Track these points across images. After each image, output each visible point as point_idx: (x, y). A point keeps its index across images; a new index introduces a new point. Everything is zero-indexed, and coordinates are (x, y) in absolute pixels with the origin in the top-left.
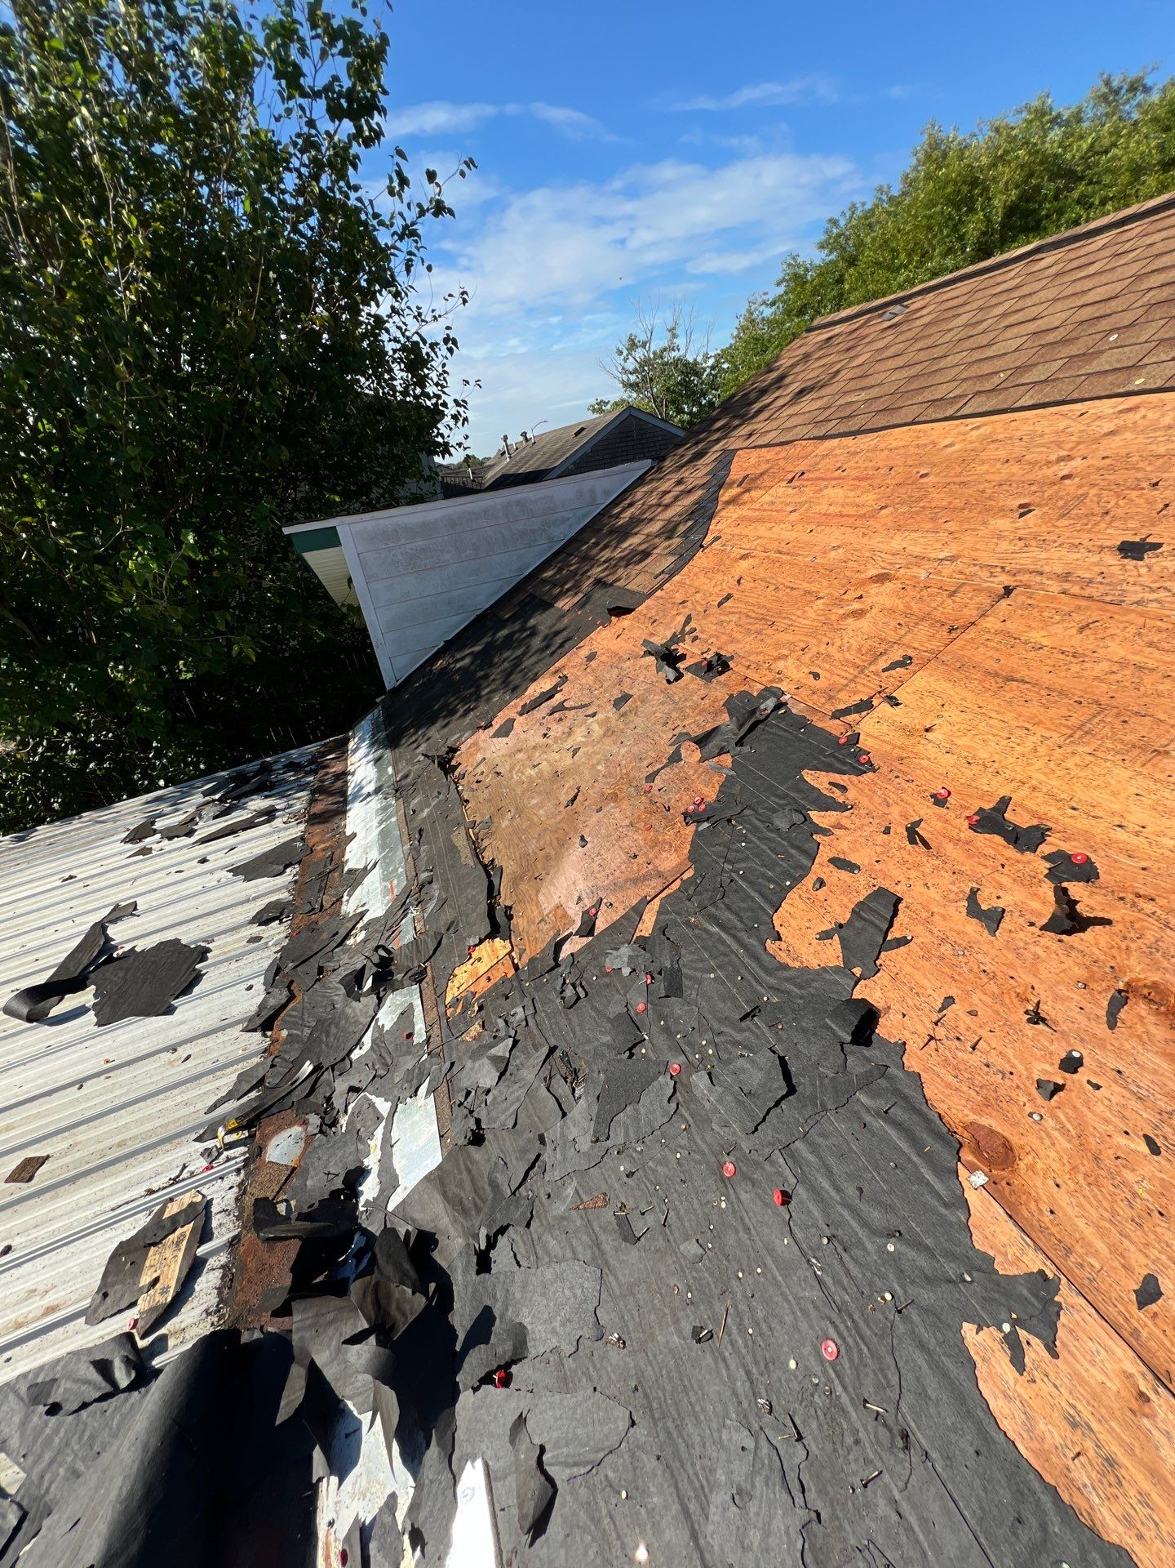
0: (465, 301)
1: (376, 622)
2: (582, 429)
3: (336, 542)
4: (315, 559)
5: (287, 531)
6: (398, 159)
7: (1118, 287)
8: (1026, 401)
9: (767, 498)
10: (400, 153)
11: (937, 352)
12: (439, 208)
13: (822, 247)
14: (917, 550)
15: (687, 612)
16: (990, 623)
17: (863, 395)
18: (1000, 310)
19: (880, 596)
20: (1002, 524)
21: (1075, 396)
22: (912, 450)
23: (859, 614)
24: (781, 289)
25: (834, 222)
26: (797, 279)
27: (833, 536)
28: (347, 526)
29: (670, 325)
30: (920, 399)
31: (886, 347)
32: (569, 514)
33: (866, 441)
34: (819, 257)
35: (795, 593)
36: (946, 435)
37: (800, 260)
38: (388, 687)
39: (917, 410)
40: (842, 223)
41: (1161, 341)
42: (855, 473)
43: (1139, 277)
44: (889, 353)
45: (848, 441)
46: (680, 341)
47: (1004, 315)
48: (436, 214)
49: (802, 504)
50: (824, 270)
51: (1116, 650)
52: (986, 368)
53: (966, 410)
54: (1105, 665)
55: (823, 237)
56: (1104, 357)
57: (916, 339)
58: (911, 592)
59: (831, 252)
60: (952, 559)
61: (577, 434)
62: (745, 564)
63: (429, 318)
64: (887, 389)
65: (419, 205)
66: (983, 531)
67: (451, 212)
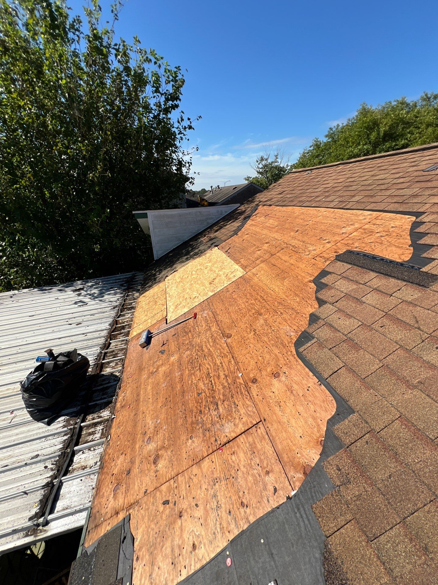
0: (197, 150)
1: (154, 240)
2: (236, 188)
3: (147, 217)
4: (140, 221)
5: (133, 212)
6: (182, 114)
7: (344, 179)
8: (313, 205)
9: (259, 220)
10: (183, 112)
11: (309, 187)
12: (190, 127)
13: (326, 136)
14: (276, 237)
15: (230, 246)
16: (278, 254)
17: (291, 196)
18: (324, 179)
19: (266, 247)
20: (292, 234)
21: (320, 206)
22: (290, 213)
23: (259, 250)
24: (312, 148)
25: (331, 129)
26: (317, 146)
27: (265, 232)
28: (150, 213)
29: (276, 154)
30: (298, 200)
31: (302, 183)
32: (214, 217)
33: (284, 208)
34: (325, 140)
35: (252, 244)
36: (297, 210)
37: (319, 140)
38: (155, 259)
39: (296, 202)
40: (334, 130)
41: (340, 196)
42: (277, 217)
43: (348, 178)
44: (300, 185)
45: (281, 208)
46: (279, 160)
47: (324, 181)
48: (189, 129)
49: (264, 222)
50: (326, 144)
51: (292, 261)
52: (313, 195)
53: (304, 205)
54: (288, 264)
55: (327, 133)
56: (330, 198)
57: (307, 182)
58: (270, 247)
59: (329, 139)
60: (280, 240)
61: (234, 189)
62: (247, 236)
63: (186, 154)
64: (296, 195)
65: (185, 126)
66: (289, 235)
67: (194, 129)
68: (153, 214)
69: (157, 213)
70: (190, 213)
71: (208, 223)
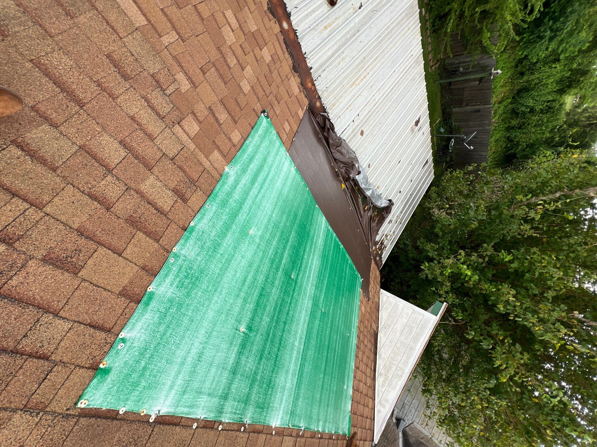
1: (402, 303)
5: (445, 303)
38: (381, 290)
68: (432, 322)
69: (430, 325)
70: (407, 363)
71: (380, 374)
